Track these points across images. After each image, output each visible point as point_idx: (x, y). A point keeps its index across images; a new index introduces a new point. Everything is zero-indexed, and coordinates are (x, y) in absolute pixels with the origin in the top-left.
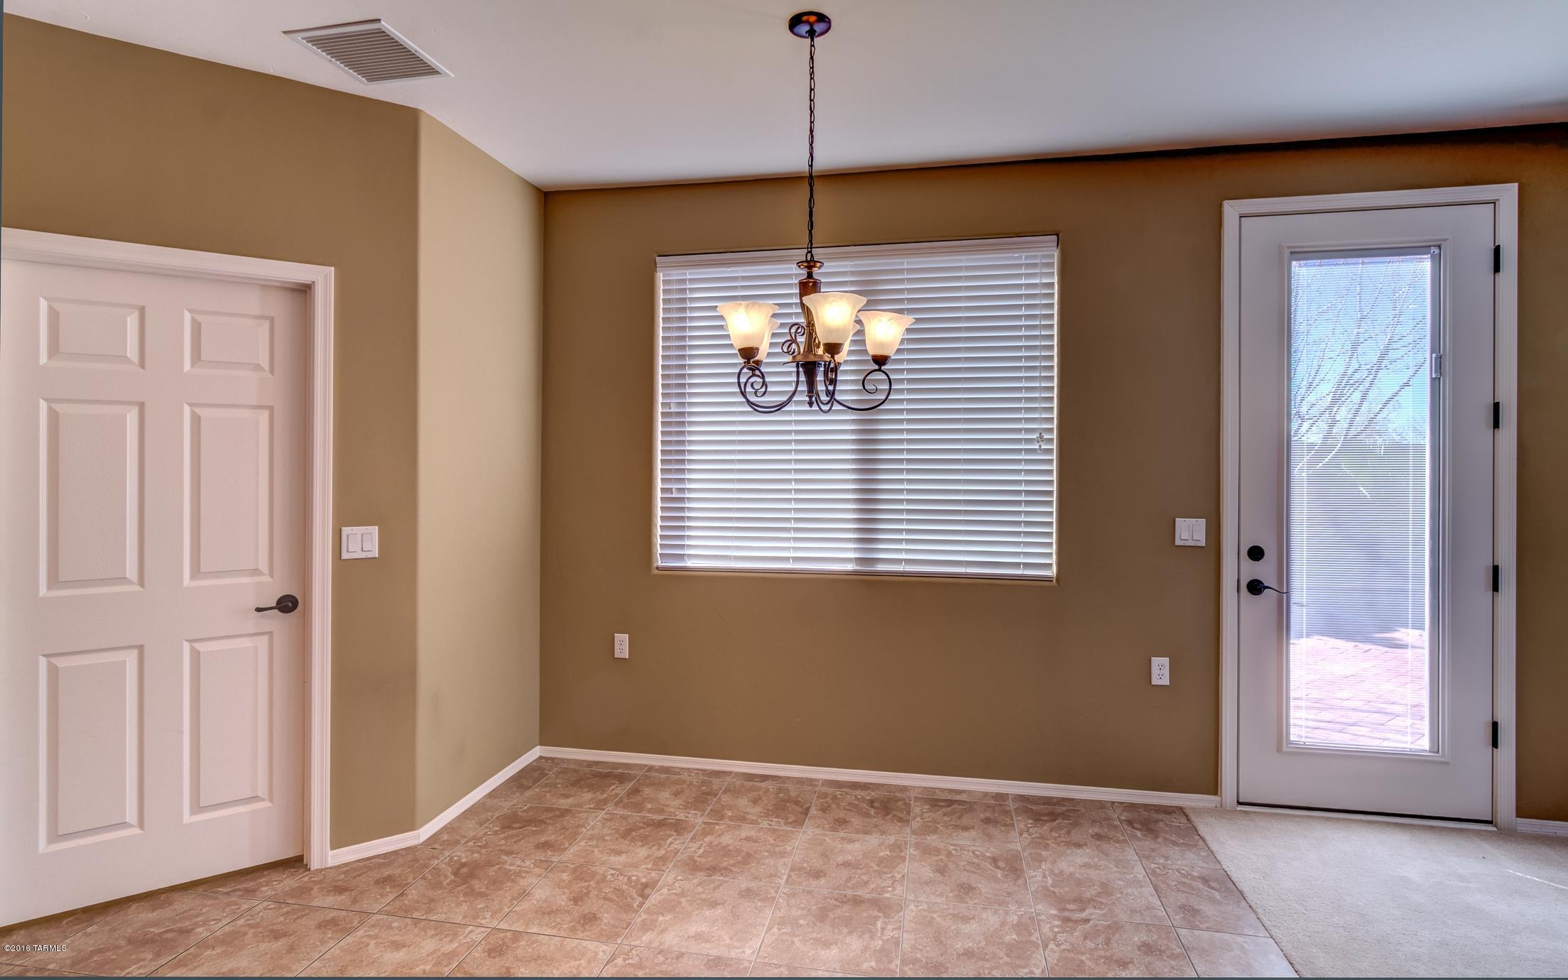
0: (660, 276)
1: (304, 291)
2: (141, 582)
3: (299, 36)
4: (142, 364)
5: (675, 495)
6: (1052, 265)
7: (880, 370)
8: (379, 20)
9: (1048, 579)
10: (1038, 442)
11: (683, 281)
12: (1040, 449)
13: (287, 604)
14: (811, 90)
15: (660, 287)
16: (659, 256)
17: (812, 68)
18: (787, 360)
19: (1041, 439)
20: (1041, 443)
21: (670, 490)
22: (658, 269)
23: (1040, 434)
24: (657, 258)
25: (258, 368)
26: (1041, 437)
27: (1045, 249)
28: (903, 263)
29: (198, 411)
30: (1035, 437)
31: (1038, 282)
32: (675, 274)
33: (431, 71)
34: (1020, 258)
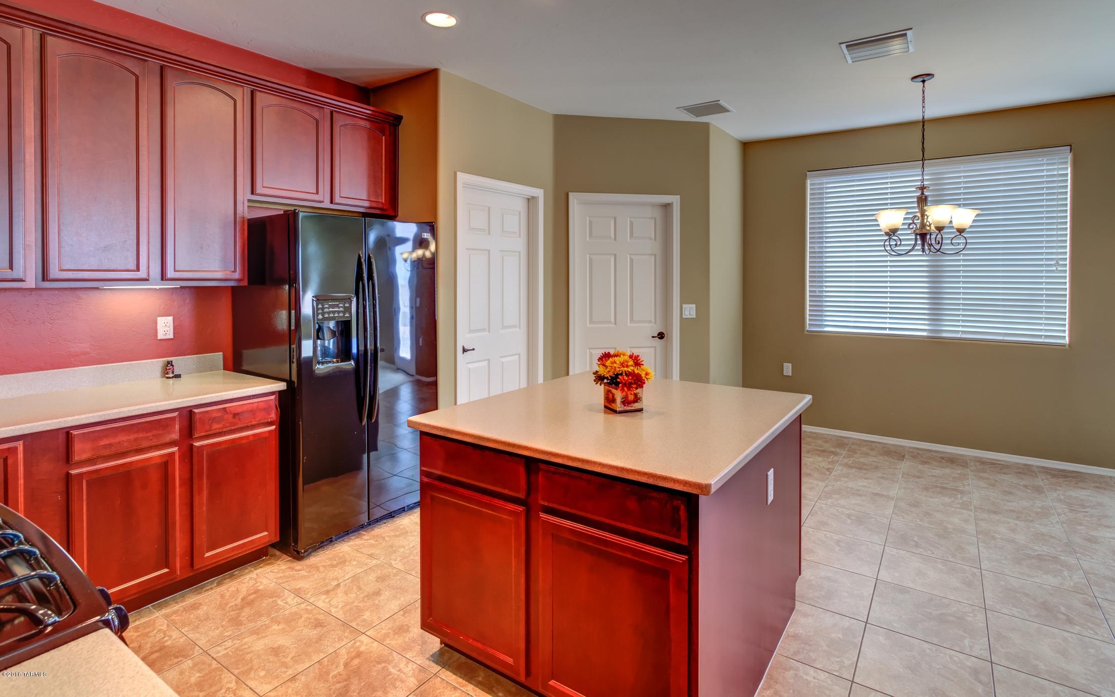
0: (809, 182)
1: (667, 207)
2: (615, 323)
3: (681, 109)
4: (615, 239)
5: (817, 294)
6: (1066, 163)
7: (960, 235)
8: (719, 101)
9: (1064, 345)
10: (1055, 266)
11: (822, 184)
12: (1057, 270)
13: (661, 336)
14: (923, 107)
15: (809, 187)
16: (808, 171)
17: (924, 97)
18: (910, 232)
19: (1057, 264)
20: (1057, 267)
21: (815, 292)
22: (807, 178)
23: (1057, 261)
24: (808, 173)
25: (650, 239)
26: (1057, 263)
27: (1062, 154)
28: (960, 168)
29: (632, 257)
30: (1053, 263)
31: (1056, 173)
32: (817, 181)
33: (727, 111)
34: (1043, 160)
